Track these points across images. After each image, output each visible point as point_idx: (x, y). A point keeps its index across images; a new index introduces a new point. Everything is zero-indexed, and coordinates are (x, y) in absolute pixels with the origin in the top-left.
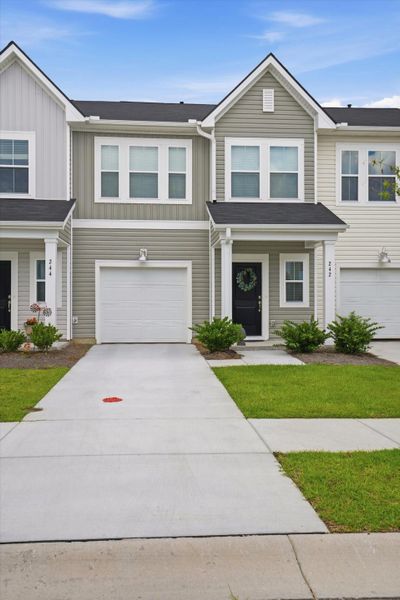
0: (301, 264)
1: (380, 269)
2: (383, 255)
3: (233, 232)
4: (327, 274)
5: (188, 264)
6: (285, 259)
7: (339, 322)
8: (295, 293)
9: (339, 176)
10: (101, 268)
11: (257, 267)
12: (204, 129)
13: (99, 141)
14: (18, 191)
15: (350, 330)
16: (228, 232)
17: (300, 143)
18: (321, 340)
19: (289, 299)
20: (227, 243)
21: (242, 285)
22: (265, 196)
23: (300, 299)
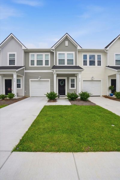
0: (74, 79)
1: (92, 81)
2: (93, 77)
3: (56, 71)
4: (79, 81)
5: (49, 80)
6: (70, 78)
7: (81, 93)
8: (73, 86)
9: (83, 60)
10: (31, 81)
11: (64, 80)
12: (52, 50)
13: (30, 54)
14: (13, 65)
15: (84, 95)
16: (55, 71)
17: (74, 53)
18: (77, 97)
19: (71, 87)
20: (55, 74)
21: (61, 84)
22: (66, 64)
23: (74, 87)
